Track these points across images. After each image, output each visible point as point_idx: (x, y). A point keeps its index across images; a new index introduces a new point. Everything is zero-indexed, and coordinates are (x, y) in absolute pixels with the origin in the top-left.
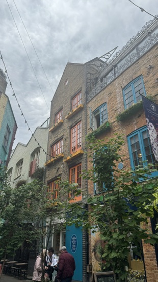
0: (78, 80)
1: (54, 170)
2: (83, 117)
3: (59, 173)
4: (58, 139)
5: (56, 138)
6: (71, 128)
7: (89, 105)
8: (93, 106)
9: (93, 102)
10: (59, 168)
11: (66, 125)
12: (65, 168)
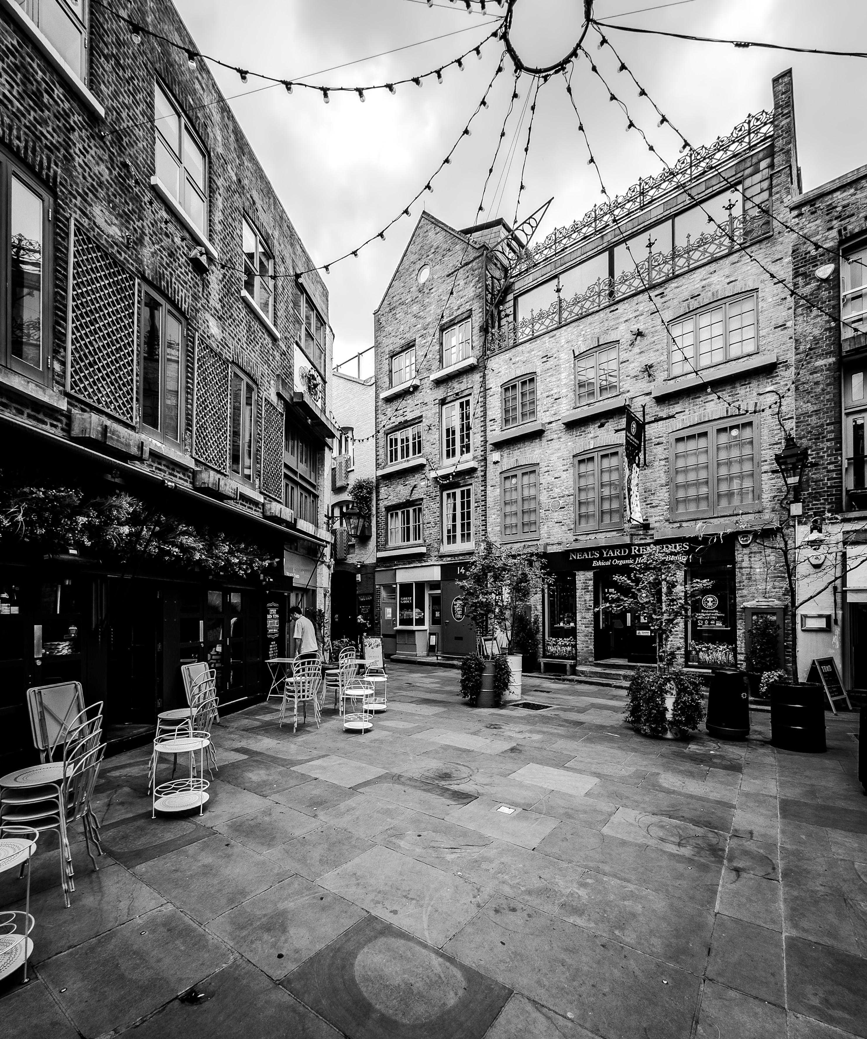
1: (400, 487)
2: (477, 390)
3: (416, 496)
4: (406, 421)
5: (402, 419)
6: (443, 402)
7: (493, 364)
8: (502, 369)
9: (505, 360)
10: (415, 486)
11: (429, 395)
12: (431, 489)
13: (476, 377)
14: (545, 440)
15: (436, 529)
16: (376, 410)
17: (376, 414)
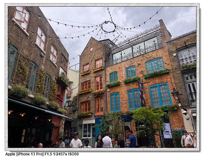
0: (100, 51)
1: (85, 97)
2: (104, 74)
3: (89, 100)
4: (87, 81)
5: (86, 80)
6: (96, 77)
7: (108, 69)
8: (109, 70)
9: (110, 68)
10: (89, 97)
11: (92, 75)
12: (93, 98)
13: (104, 72)
14: (120, 86)
15: (94, 108)
16: (79, 78)
17: (79, 79)
